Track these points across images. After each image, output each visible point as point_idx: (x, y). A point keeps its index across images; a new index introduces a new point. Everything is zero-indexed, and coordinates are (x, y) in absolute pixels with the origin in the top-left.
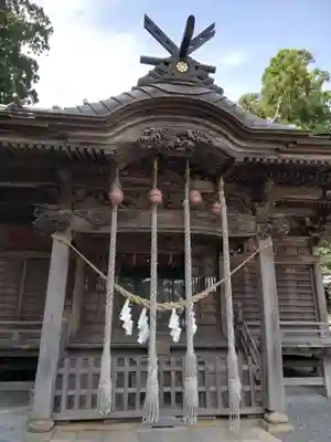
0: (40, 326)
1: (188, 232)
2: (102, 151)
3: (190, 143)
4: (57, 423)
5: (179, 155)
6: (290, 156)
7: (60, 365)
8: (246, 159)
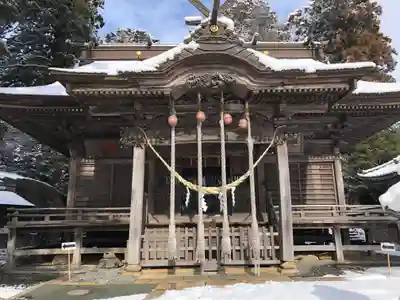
0: (129, 211)
1: (223, 142)
2: (162, 93)
3: (221, 82)
4: (143, 268)
5: (214, 91)
6: (291, 87)
7: (143, 233)
8: (260, 91)
